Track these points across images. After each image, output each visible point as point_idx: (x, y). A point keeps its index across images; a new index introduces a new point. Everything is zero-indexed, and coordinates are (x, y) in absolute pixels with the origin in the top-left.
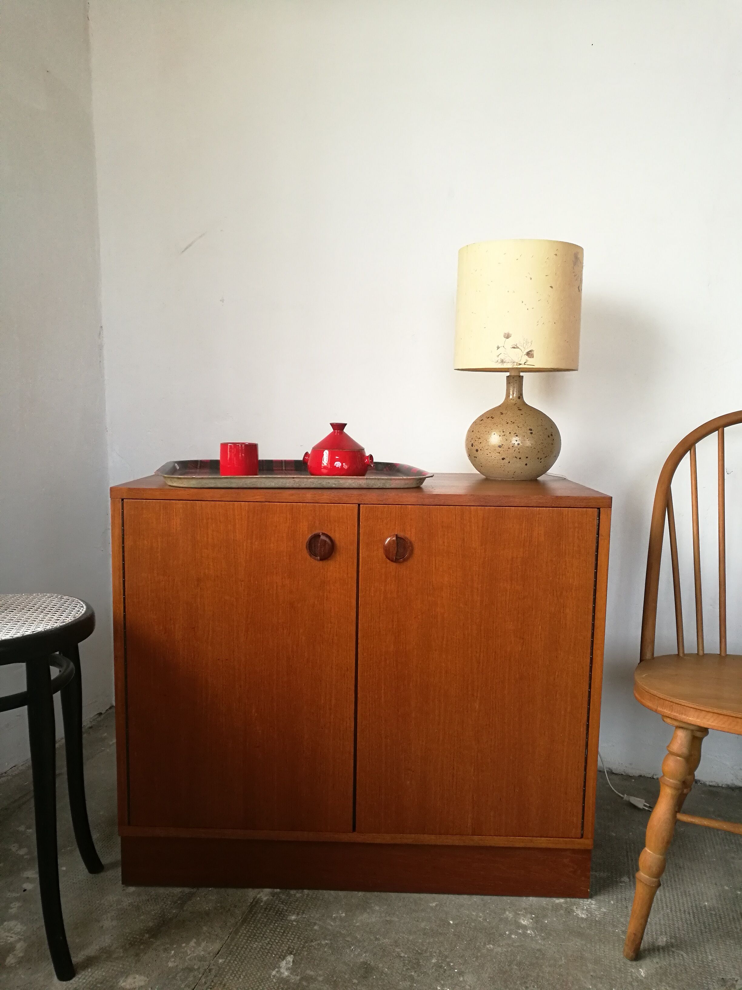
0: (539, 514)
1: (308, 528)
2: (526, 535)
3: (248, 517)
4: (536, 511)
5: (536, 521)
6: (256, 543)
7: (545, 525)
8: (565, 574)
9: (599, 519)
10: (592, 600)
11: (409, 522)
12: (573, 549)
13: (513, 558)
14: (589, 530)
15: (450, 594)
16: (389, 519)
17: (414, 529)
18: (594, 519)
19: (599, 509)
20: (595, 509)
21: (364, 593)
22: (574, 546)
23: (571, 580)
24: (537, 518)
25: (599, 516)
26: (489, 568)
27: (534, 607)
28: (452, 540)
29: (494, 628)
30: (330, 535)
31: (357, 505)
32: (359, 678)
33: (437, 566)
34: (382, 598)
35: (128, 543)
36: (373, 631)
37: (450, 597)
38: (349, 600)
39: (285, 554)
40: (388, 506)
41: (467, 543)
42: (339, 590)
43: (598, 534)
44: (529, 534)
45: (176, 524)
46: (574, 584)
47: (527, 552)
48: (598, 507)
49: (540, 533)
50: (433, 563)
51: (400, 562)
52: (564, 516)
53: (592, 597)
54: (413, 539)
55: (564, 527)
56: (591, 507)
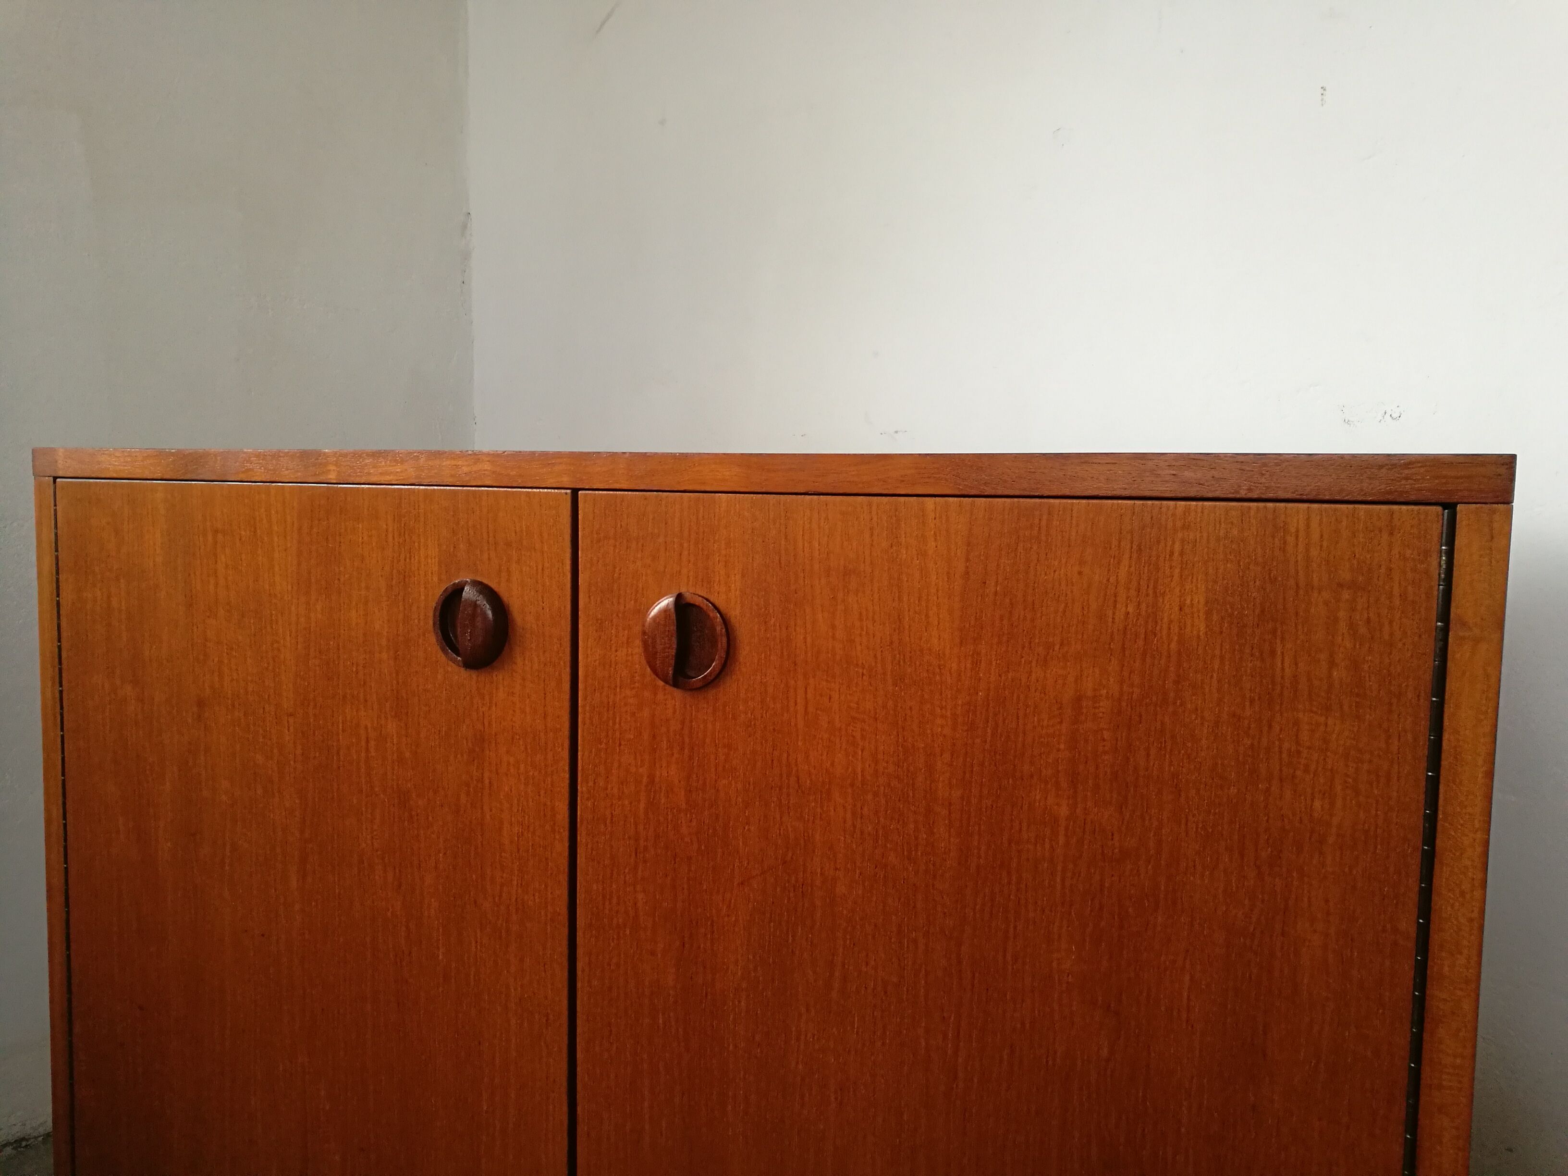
0: (1186, 527)
1: (440, 563)
2: (1130, 609)
3: (300, 529)
4: (1174, 515)
5: (1172, 554)
6: (319, 607)
7: (1211, 571)
8: (1294, 777)
9: (1450, 554)
10: (1413, 897)
11: (724, 552)
12: (1330, 676)
13: (1078, 699)
14: (1403, 596)
15: (854, 814)
16: (661, 540)
17: (738, 577)
18: (1427, 553)
19: (1450, 507)
20: (1434, 508)
21: (591, 784)
22: (1332, 664)
23: (1317, 804)
24: (1177, 547)
25: (1451, 540)
26: (989, 731)
27: (1162, 896)
28: (861, 620)
29: (1009, 958)
30: (496, 589)
31: (569, 491)
32: (579, 1055)
33: (811, 709)
34: (642, 806)
35: (67, 596)
36: (617, 912)
37: (854, 826)
38: (549, 803)
39: (384, 642)
40: (657, 497)
41: (910, 631)
42: (522, 767)
43: (1445, 615)
44: (1143, 606)
45: (154, 544)
46: (1335, 821)
47: (1136, 679)
48: (1443, 498)
49: (1188, 602)
50: (798, 701)
51: (691, 690)
52: (1291, 540)
53: (1413, 884)
54: (735, 613)
55: (1292, 582)
56: (1413, 498)
